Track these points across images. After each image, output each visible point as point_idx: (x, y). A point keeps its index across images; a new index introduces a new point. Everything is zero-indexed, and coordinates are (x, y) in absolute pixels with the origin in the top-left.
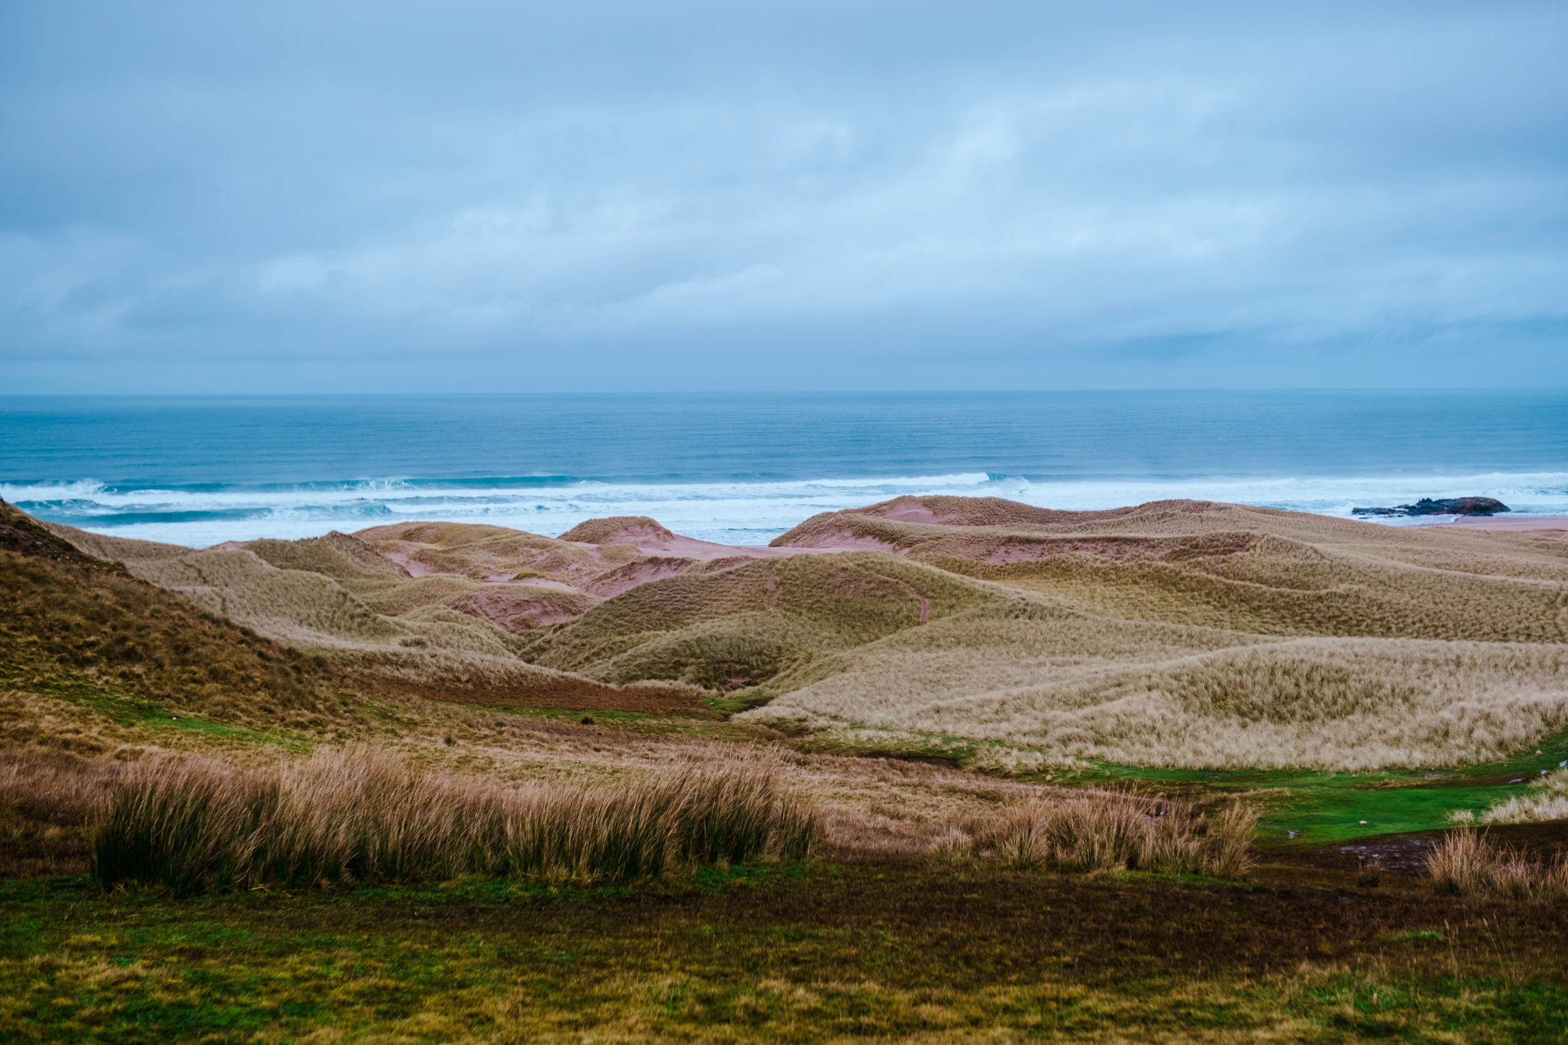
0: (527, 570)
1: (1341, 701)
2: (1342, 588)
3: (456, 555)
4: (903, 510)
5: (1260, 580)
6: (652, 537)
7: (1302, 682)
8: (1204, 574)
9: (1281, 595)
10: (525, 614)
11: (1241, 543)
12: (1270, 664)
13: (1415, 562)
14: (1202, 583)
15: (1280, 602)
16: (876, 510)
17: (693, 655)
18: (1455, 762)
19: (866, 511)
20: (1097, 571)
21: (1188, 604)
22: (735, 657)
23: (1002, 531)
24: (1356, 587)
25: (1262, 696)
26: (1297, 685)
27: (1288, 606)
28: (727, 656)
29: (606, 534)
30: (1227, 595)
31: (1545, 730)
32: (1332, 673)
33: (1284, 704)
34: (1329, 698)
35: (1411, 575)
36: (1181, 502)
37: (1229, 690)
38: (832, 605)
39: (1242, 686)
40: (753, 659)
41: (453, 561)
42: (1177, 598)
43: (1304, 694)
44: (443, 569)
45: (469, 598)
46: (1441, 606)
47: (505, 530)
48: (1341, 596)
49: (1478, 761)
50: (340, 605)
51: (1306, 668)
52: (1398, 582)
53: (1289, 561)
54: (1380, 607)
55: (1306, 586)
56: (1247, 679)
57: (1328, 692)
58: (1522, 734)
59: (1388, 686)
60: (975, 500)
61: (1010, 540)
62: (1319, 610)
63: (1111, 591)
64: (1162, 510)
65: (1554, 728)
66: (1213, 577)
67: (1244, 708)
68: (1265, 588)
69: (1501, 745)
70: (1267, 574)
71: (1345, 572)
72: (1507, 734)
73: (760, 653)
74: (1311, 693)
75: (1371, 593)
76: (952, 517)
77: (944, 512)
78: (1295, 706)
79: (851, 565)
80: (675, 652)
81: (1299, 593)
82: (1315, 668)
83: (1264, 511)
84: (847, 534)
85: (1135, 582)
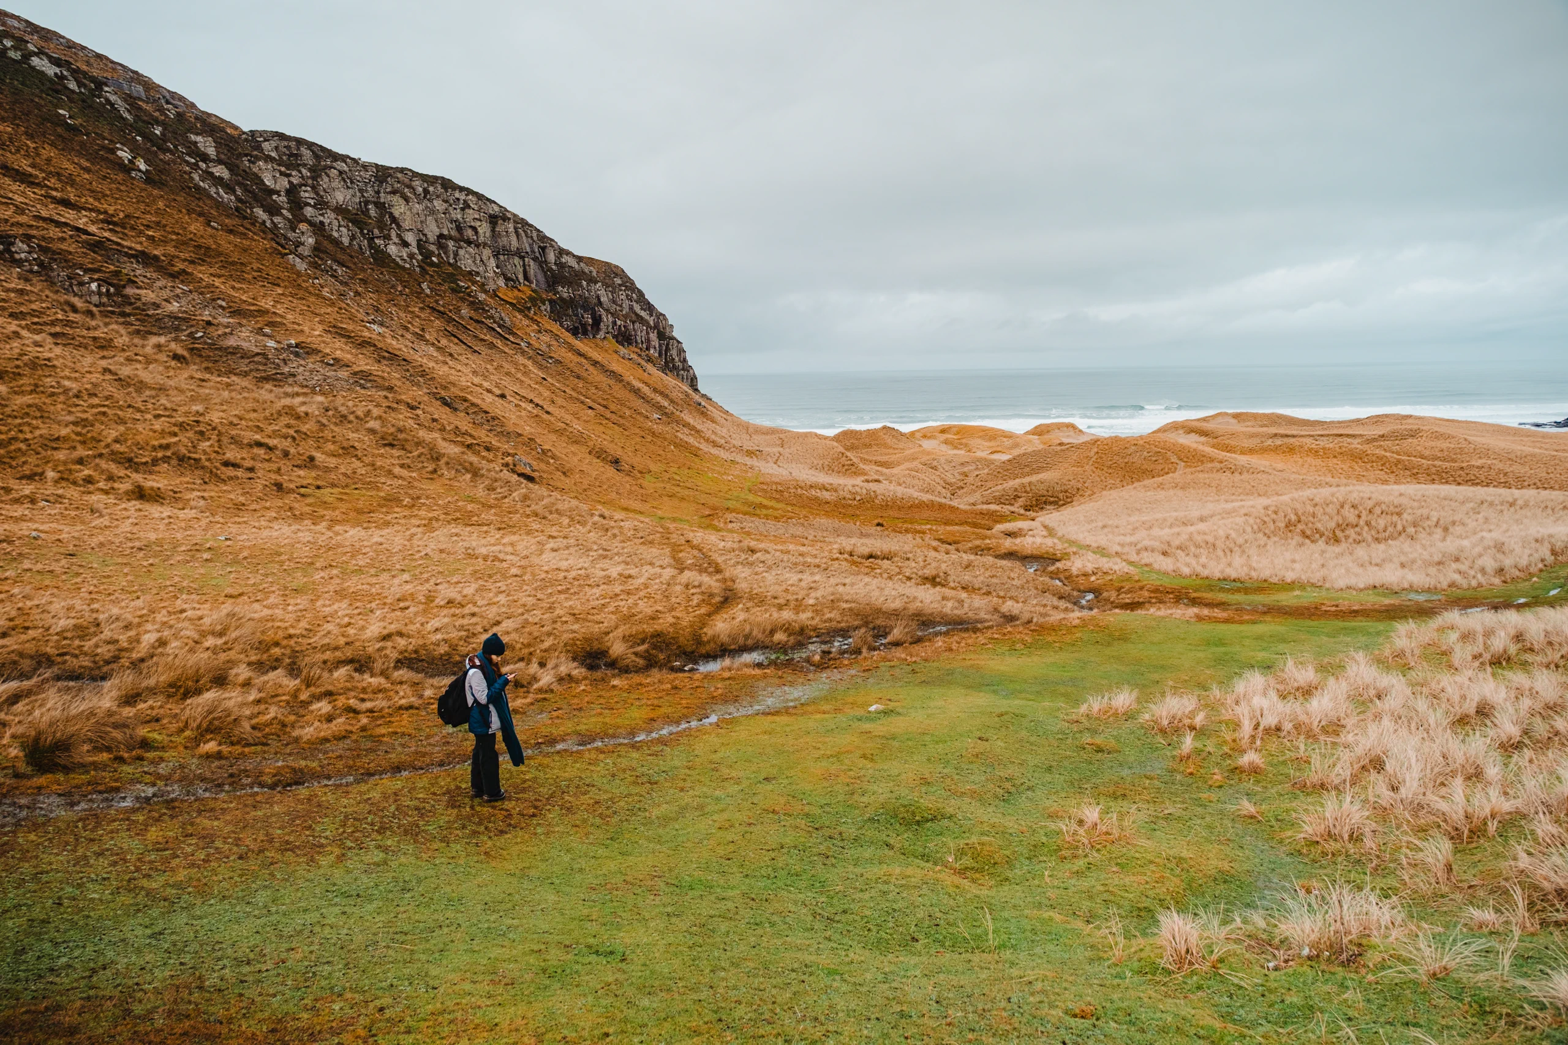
0: (999, 449)
1: (1390, 529)
2: (1479, 463)
3: (964, 441)
4: (1220, 420)
5: (1422, 457)
6: (1072, 433)
7: (1364, 514)
8: (1383, 453)
9: (1435, 466)
10: (966, 469)
11: (1414, 434)
12: (1341, 499)
13: (1541, 448)
14: (1380, 458)
15: (1433, 470)
16: (1204, 419)
17: (1026, 492)
18: (1445, 585)
19: (1198, 420)
20: (1310, 450)
21: (1367, 470)
22: (1050, 493)
23: (1273, 430)
24: (1489, 462)
25: (1327, 524)
26: (1359, 516)
27: (1438, 473)
28: (1045, 493)
29: (1048, 432)
30: (1396, 465)
31: (1550, 559)
32: (1392, 508)
33: (1343, 531)
34: (1381, 527)
35: (1533, 455)
36: (1394, 415)
37: (1303, 518)
38: (1123, 465)
39: (1314, 515)
40: (1061, 496)
41: (961, 444)
42: (1361, 467)
43: (1362, 523)
44: (956, 448)
45: (934, 459)
46: (1552, 475)
47: (992, 429)
48: (1478, 467)
49: (1469, 584)
50: (838, 459)
51: (1370, 504)
52: (1523, 459)
53: (1445, 445)
54: (1505, 474)
55: (1454, 461)
56: (1319, 511)
57: (1381, 523)
58: (1524, 562)
59: (1435, 519)
60: (1264, 414)
61: (1276, 435)
62: (1460, 476)
63: (1318, 462)
64: (1377, 420)
65: (1560, 558)
66: (1388, 454)
67: (1308, 532)
68: (1424, 461)
69: (1501, 571)
70: (1427, 453)
71: (1486, 453)
72: (1508, 562)
73: (1066, 491)
74: (1368, 524)
75: (1501, 466)
76: (1249, 424)
77: (1244, 421)
78: (1351, 532)
79: (1141, 442)
80: (1016, 490)
81: (1447, 465)
82: (1378, 504)
83: (1448, 420)
84: (1181, 432)
85: (1335, 457)
